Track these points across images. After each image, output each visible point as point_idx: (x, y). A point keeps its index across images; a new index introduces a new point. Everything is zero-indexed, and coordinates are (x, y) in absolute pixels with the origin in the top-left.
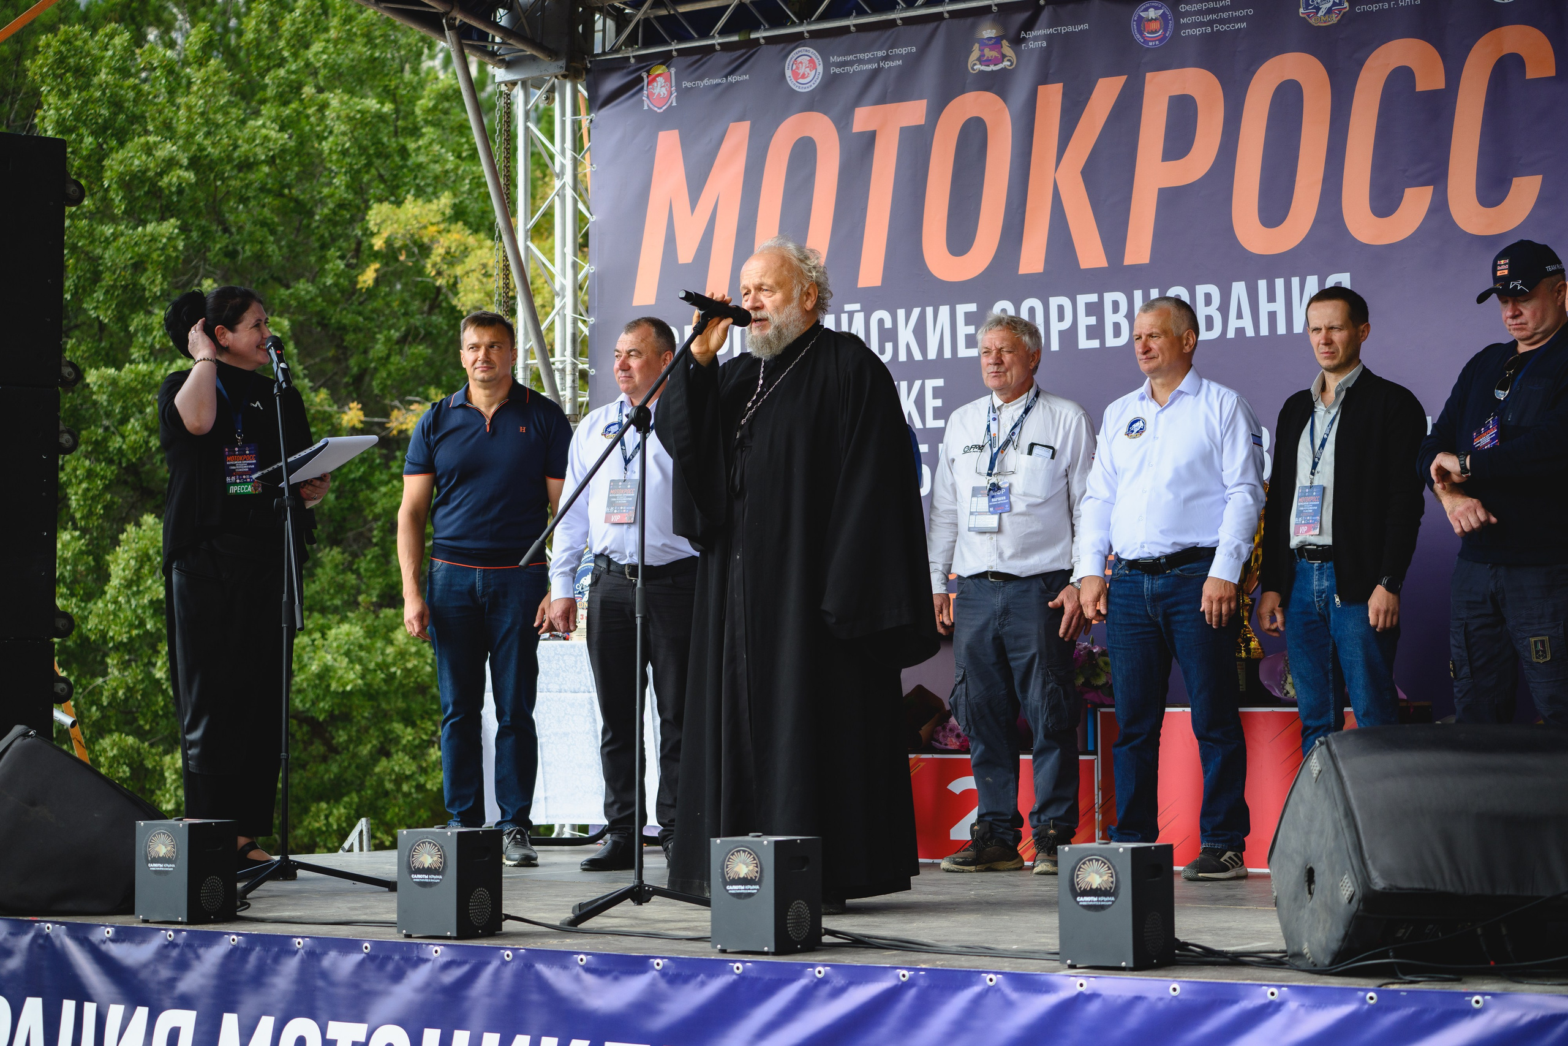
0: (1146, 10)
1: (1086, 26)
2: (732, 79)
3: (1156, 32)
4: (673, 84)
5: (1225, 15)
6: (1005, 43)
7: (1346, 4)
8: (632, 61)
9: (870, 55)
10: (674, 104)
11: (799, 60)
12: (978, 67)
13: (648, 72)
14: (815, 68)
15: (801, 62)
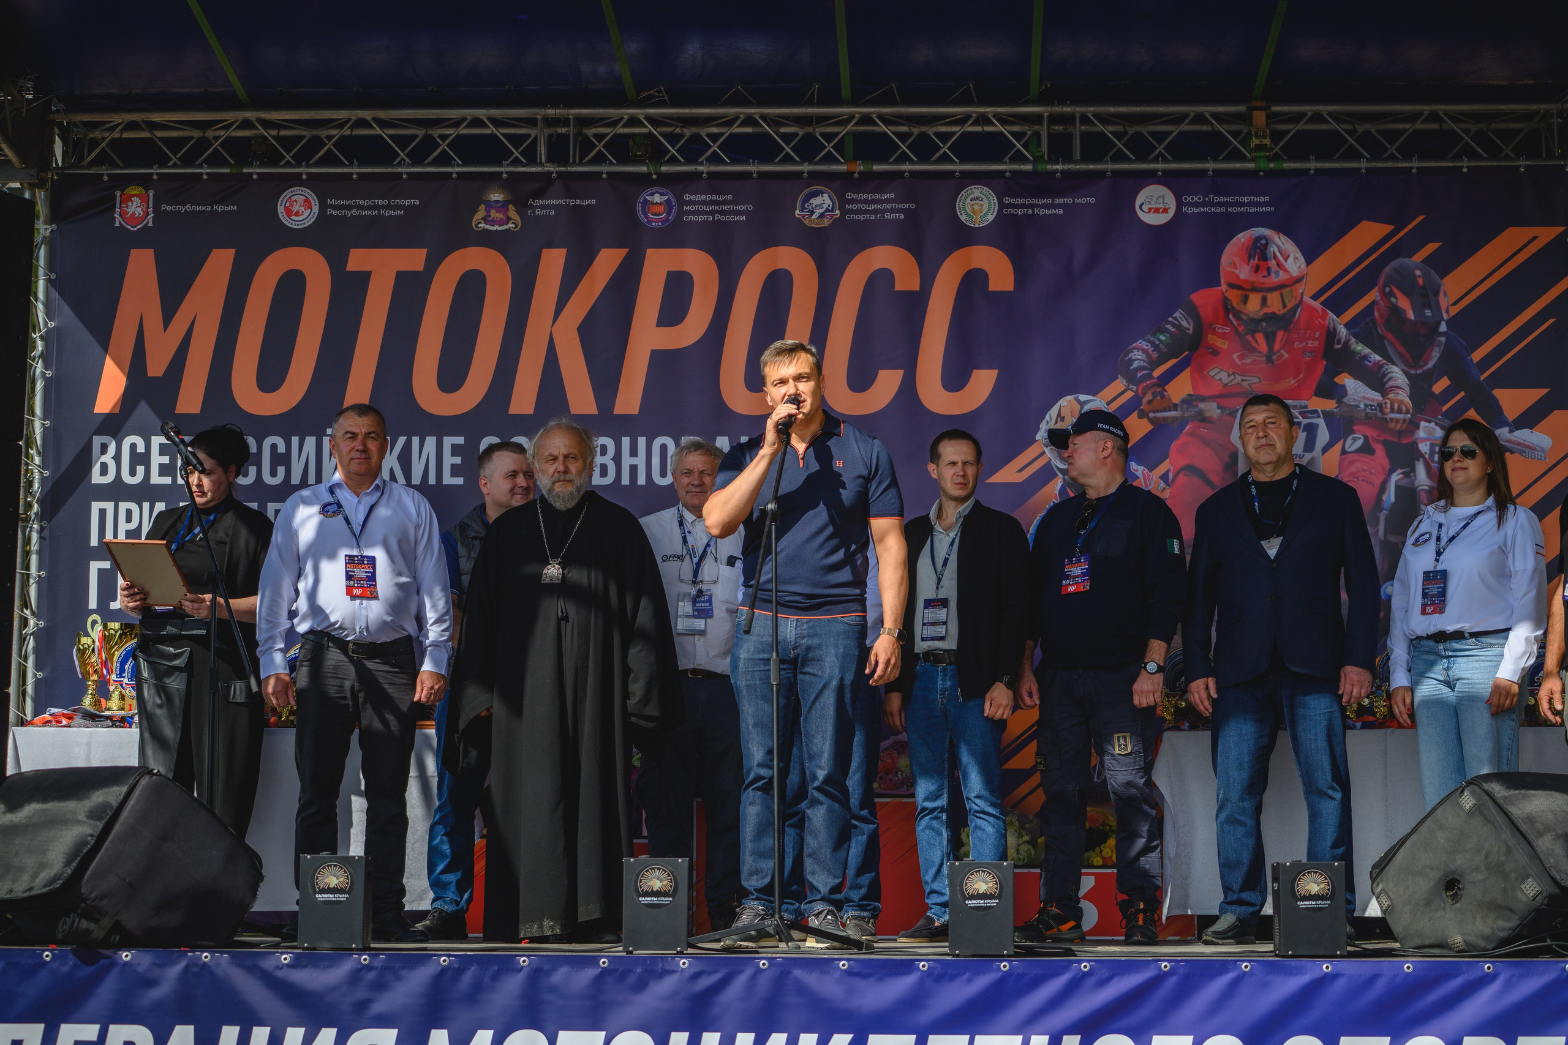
0: (652, 194)
1: (594, 202)
2: (220, 208)
3: (660, 214)
4: (151, 205)
5: (726, 208)
6: (511, 207)
7: (838, 212)
8: (106, 178)
9: (370, 202)
10: (150, 224)
11: (294, 198)
12: (482, 225)
13: (122, 191)
14: (310, 207)
15: (296, 201)
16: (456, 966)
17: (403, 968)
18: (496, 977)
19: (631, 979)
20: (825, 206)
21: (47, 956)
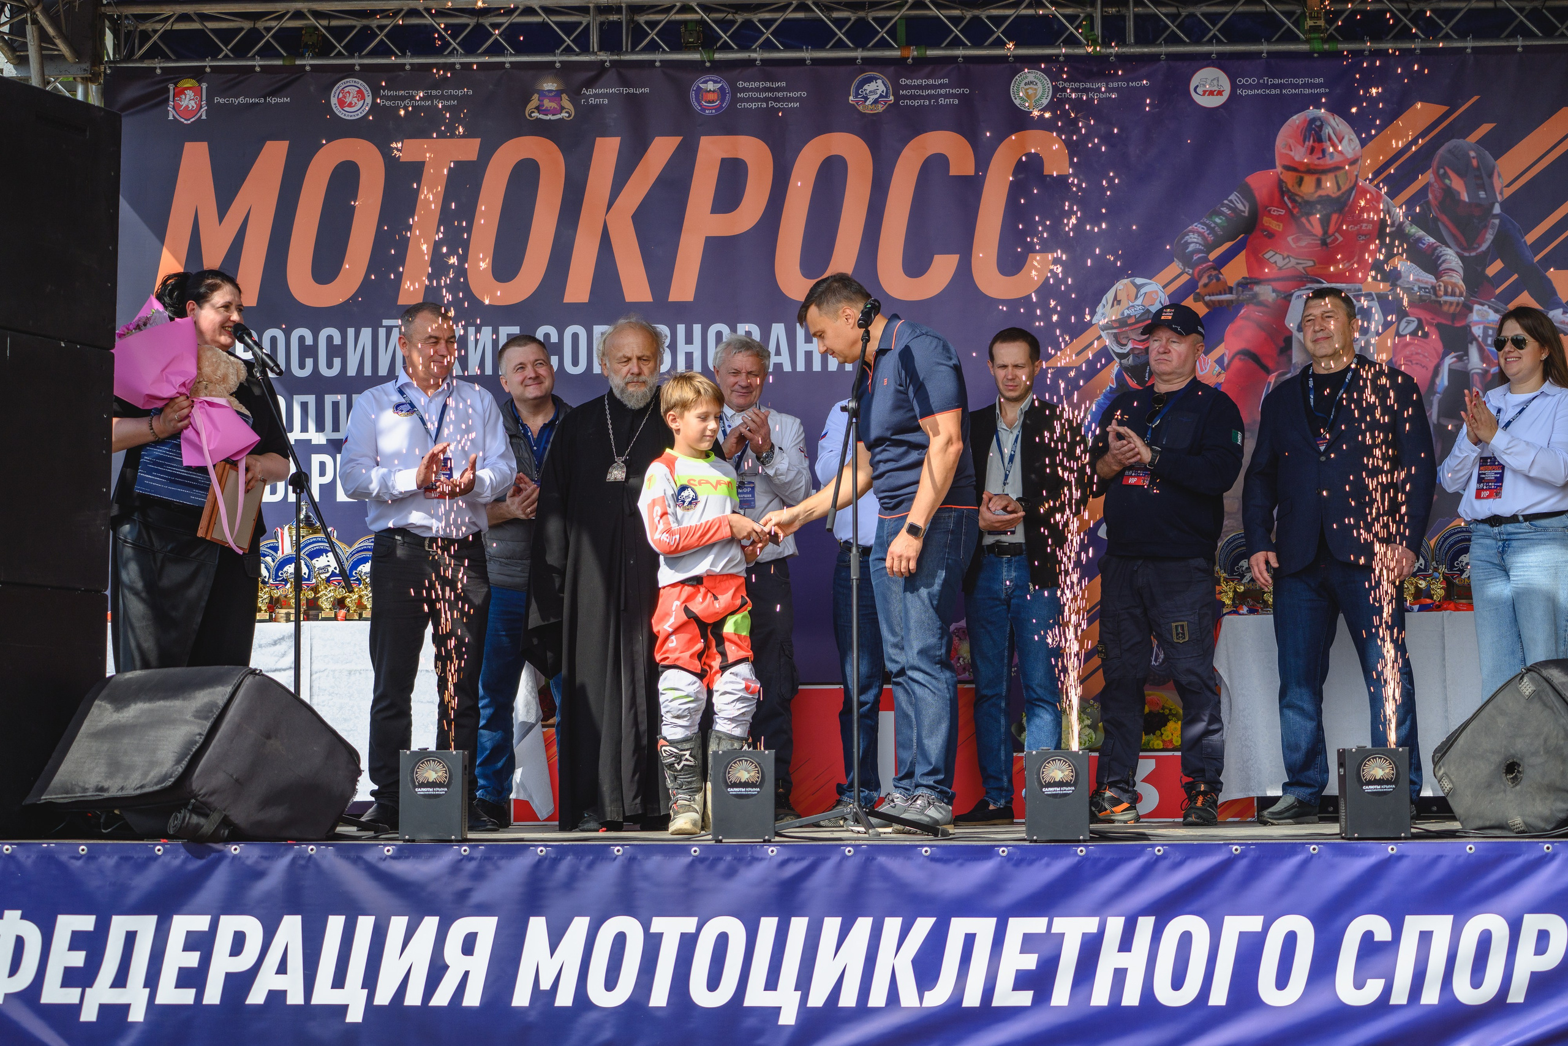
0: (706, 82)
1: (647, 90)
2: (273, 100)
3: (713, 102)
4: (204, 98)
5: (780, 95)
6: (564, 96)
7: (892, 98)
8: (158, 71)
9: (423, 93)
10: (204, 117)
11: (347, 89)
12: (536, 115)
13: (176, 84)
14: (363, 98)
15: (349, 92)
16: (553, 856)
17: (502, 858)
18: (591, 866)
19: (722, 867)
20: (879, 92)
21: (159, 849)
